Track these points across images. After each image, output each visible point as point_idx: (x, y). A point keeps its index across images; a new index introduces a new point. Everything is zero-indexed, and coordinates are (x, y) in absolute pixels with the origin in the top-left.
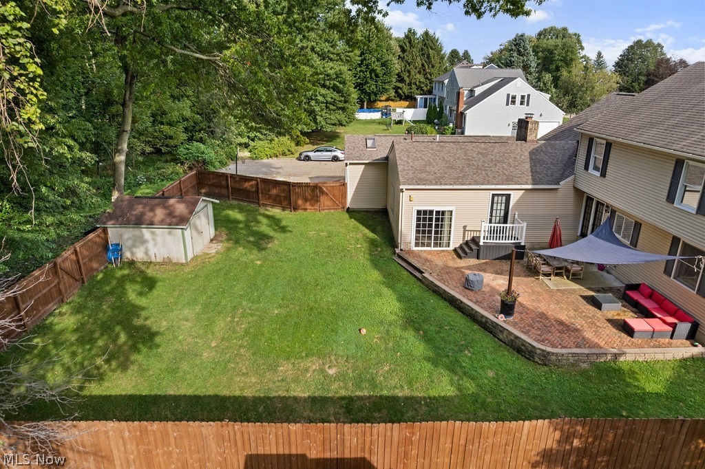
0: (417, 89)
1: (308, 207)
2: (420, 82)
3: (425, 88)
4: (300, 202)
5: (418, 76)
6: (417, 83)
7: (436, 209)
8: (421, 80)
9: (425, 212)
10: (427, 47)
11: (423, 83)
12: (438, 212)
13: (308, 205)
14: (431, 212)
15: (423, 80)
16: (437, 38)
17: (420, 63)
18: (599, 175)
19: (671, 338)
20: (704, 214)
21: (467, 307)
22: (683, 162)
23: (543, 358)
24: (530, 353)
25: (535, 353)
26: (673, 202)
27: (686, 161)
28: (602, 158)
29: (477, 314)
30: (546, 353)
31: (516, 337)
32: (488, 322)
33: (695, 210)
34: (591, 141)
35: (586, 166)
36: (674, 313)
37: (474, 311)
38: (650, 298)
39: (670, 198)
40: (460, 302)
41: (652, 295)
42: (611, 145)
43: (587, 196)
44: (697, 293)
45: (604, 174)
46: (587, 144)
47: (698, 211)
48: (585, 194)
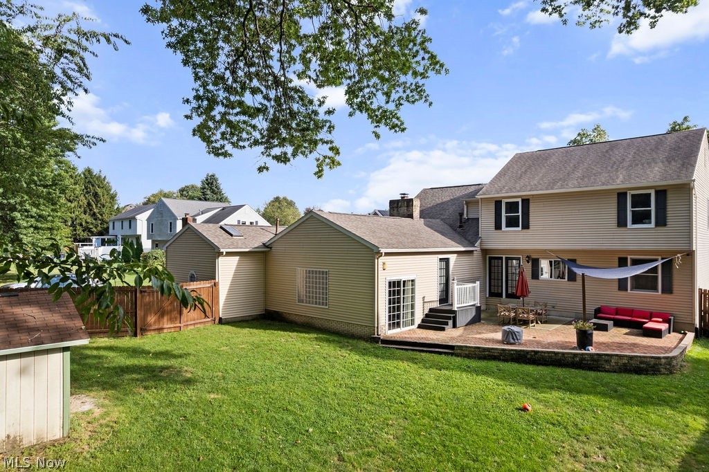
0: (84, 231)
1: (165, 326)
2: (87, 222)
3: (94, 229)
4: (151, 319)
5: (83, 216)
6: (84, 223)
7: (403, 277)
8: (88, 220)
9: (395, 283)
10: (93, 186)
11: (92, 224)
12: (404, 283)
13: (166, 324)
14: (399, 282)
15: (90, 220)
16: (103, 177)
17: (85, 202)
18: (520, 228)
19: (669, 333)
20: (665, 224)
21: (546, 355)
22: (626, 193)
23: (668, 367)
24: (653, 367)
25: (661, 365)
26: (626, 226)
27: (628, 192)
28: (520, 214)
29: (566, 355)
30: (669, 360)
31: (631, 358)
32: (584, 359)
33: (653, 225)
34: (498, 203)
35: (498, 226)
36: (650, 316)
37: (560, 355)
38: (616, 315)
39: (622, 223)
40: (533, 353)
41: (618, 311)
42: (528, 200)
43: (489, 257)
44: (662, 293)
45: (526, 226)
46: (493, 207)
47: (657, 224)
48: (488, 256)
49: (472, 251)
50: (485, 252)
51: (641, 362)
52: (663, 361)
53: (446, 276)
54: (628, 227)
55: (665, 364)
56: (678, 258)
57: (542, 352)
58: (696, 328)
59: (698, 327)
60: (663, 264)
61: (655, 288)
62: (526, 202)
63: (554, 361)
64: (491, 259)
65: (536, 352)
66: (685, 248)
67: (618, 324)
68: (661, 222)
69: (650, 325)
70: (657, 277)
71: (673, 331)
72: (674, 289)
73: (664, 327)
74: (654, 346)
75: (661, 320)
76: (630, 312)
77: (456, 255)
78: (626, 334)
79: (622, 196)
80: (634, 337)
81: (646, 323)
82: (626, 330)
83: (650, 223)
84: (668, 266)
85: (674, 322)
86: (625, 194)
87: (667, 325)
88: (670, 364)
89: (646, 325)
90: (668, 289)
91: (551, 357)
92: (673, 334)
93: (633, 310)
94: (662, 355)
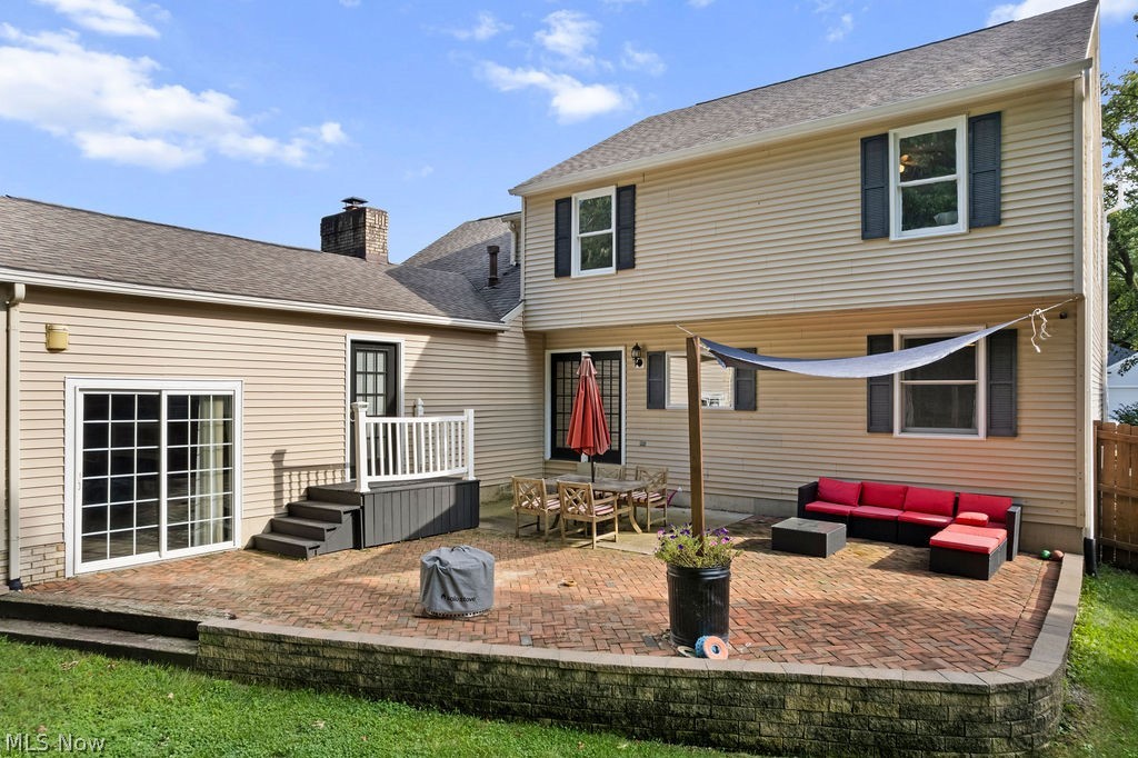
7: (169, 387)
9: (123, 403)
12: (177, 404)
14: (150, 403)
18: (612, 270)
19: (1009, 558)
20: (996, 221)
21: (526, 673)
22: (885, 137)
23: (1018, 728)
24: (957, 731)
25: (989, 720)
26: (886, 234)
27: (891, 132)
28: (613, 230)
29: (602, 679)
30: (1023, 698)
31: (866, 690)
32: (676, 696)
33: (962, 224)
34: (563, 206)
35: (562, 270)
36: (953, 507)
37: (580, 676)
38: (861, 503)
39: (874, 227)
40: (475, 666)
41: (865, 493)
42: (633, 188)
43: (554, 357)
44: (989, 434)
45: (626, 262)
46: (550, 216)
47: (974, 223)
48: (548, 353)
49: (491, 334)
50: (537, 340)
51: (908, 711)
52: (998, 703)
53: (386, 395)
54: (893, 237)
55: (1006, 715)
56: (1037, 318)
57: (509, 662)
58: (1087, 542)
59: (1092, 537)
60: (990, 339)
61: (968, 422)
62: (627, 194)
63: (556, 701)
64: (556, 358)
65: (488, 663)
66: (1058, 287)
67: (861, 530)
68: (986, 214)
69: (952, 535)
70: (973, 389)
71: (1020, 551)
72: (1022, 423)
73: (992, 539)
74: (964, 618)
75: (984, 517)
76: (897, 495)
77: (426, 338)
78: (880, 565)
79: (874, 146)
80: (899, 575)
81: (940, 527)
82: (881, 552)
83: (954, 221)
84: (1004, 345)
85: (1021, 522)
86: (883, 139)
87: (1002, 533)
88: (1025, 716)
89: (940, 537)
90: (1004, 424)
91: (542, 684)
92: (1020, 560)
93: (907, 488)
94: (992, 679)
